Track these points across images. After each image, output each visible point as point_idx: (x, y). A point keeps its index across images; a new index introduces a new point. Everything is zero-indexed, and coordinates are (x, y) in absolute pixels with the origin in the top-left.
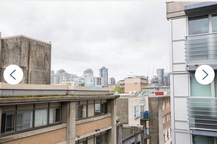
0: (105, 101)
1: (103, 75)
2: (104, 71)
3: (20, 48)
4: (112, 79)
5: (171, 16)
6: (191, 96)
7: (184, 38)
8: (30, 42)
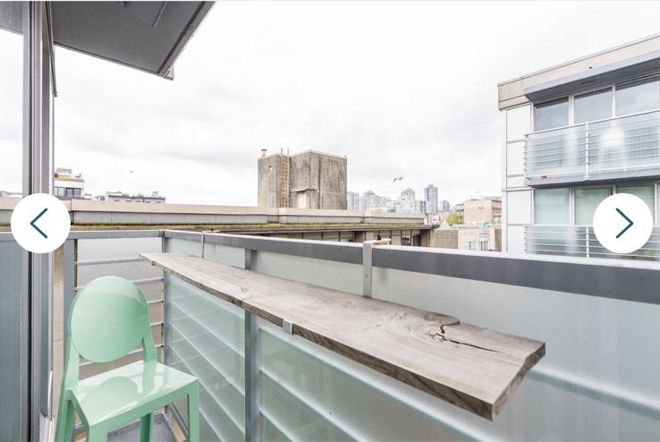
0: (418, 233)
1: (430, 196)
2: (431, 191)
3: (309, 167)
4: (444, 202)
5: (505, 106)
6: (535, 223)
7: (523, 137)
8: (320, 158)
